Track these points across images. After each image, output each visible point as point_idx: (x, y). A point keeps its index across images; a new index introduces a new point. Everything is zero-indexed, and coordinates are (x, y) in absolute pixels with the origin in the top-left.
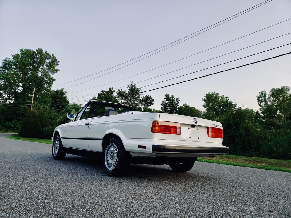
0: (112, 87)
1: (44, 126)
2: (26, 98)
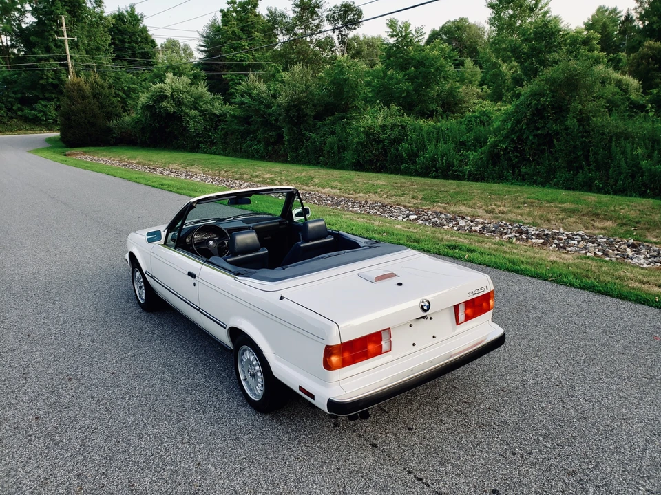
1: (111, 115)
2: (52, 45)
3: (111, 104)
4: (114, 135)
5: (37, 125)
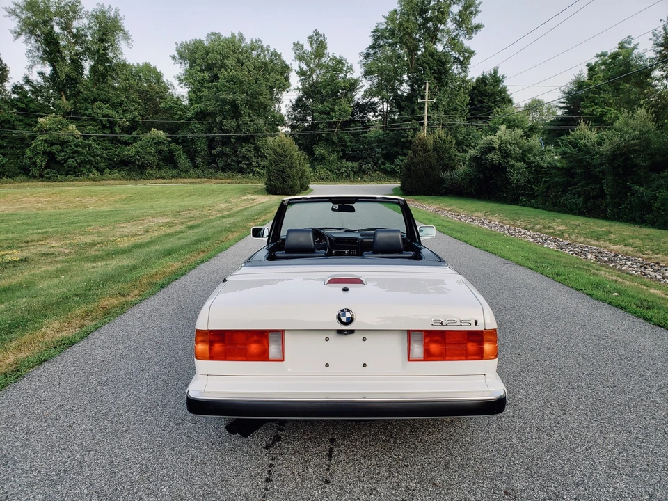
0: (629, 37)
1: (447, 167)
2: (416, 108)
3: (449, 157)
4: (445, 186)
5: (393, 177)
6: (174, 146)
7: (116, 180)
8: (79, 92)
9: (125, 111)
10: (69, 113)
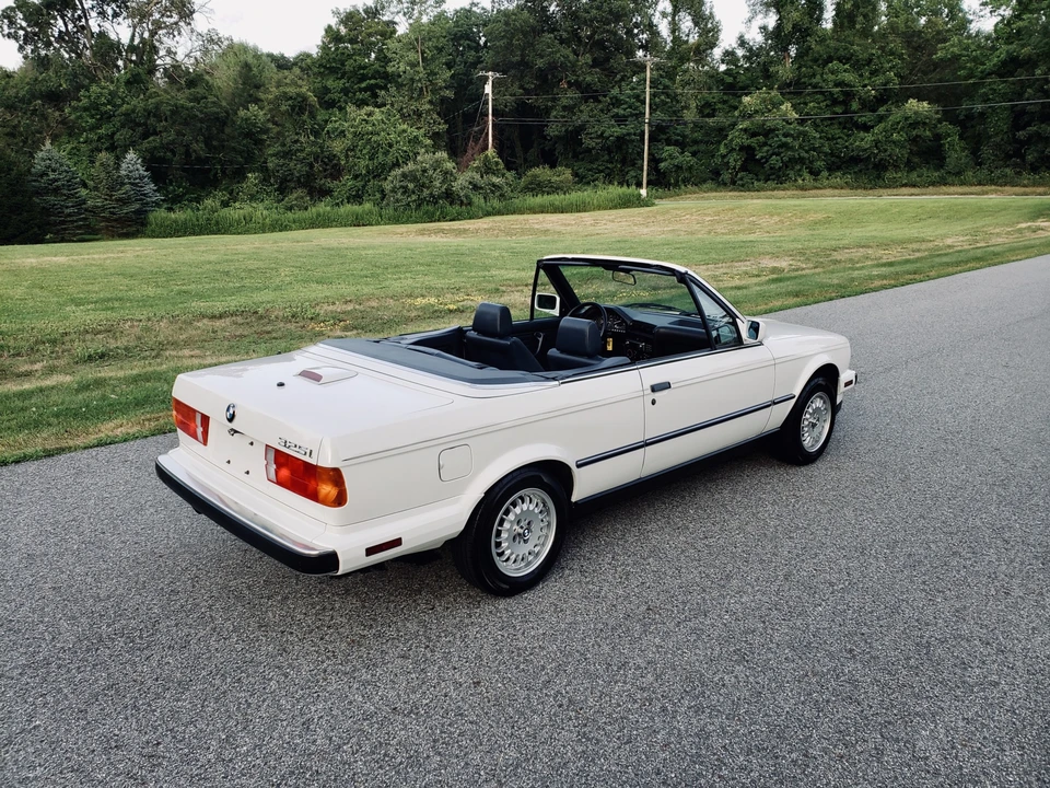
6: (945, 127)
7: (836, 188)
8: (810, 48)
9: (874, 73)
10: (789, 85)
